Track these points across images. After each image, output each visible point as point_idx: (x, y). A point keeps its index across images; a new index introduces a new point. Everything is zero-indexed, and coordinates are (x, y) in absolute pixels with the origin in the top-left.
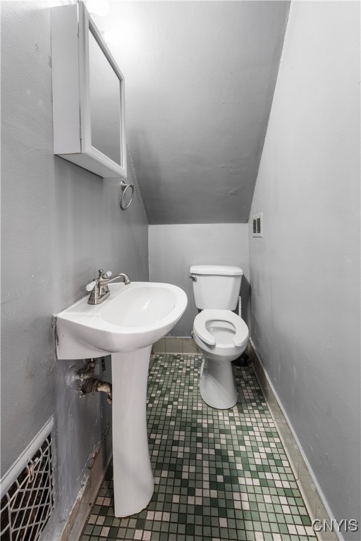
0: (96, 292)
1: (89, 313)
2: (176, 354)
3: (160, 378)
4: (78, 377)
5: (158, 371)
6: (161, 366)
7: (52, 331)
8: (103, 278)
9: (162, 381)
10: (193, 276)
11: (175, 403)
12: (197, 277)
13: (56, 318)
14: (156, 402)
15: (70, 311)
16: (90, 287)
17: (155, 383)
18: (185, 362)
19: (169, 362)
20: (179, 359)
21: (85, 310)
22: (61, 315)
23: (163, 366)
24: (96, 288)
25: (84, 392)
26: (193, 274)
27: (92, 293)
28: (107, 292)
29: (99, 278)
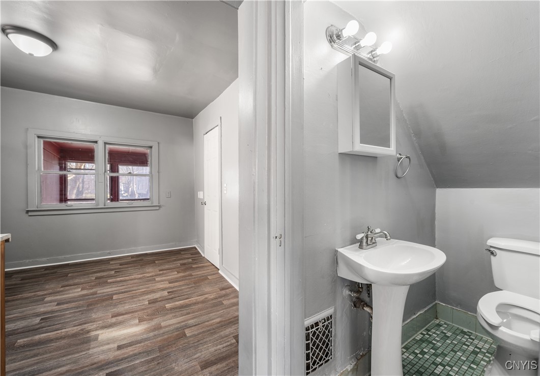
0: (365, 241)
1: (357, 253)
2: (466, 330)
3: (438, 341)
4: (350, 293)
5: (438, 335)
6: (442, 332)
7: (335, 258)
8: (371, 232)
9: (439, 344)
10: (492, 249)
11: (448, 368)
12: (496, 250)
13: (337, 251)
14: (427, 356)
15: (345, 249)
16: (359, 237)
17: (431, 342)
18: (476, 342)
19: (454, 333)
20: (469, 336)
21: (356, 251)
22: (340, 250)
23: (445, 333)
24: (364, 238)
25: (355, 306)
26: (491, 247)
27: (361, 241)
28: (374, 243)
29: (367, 232)
